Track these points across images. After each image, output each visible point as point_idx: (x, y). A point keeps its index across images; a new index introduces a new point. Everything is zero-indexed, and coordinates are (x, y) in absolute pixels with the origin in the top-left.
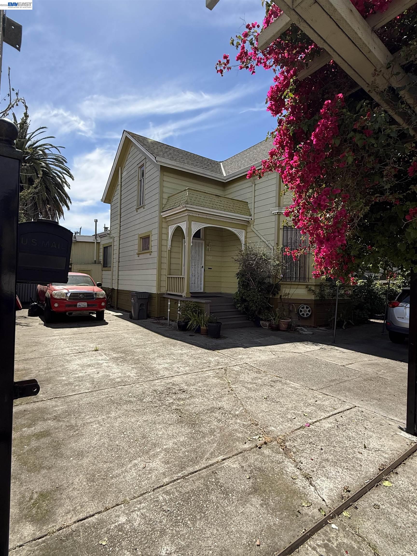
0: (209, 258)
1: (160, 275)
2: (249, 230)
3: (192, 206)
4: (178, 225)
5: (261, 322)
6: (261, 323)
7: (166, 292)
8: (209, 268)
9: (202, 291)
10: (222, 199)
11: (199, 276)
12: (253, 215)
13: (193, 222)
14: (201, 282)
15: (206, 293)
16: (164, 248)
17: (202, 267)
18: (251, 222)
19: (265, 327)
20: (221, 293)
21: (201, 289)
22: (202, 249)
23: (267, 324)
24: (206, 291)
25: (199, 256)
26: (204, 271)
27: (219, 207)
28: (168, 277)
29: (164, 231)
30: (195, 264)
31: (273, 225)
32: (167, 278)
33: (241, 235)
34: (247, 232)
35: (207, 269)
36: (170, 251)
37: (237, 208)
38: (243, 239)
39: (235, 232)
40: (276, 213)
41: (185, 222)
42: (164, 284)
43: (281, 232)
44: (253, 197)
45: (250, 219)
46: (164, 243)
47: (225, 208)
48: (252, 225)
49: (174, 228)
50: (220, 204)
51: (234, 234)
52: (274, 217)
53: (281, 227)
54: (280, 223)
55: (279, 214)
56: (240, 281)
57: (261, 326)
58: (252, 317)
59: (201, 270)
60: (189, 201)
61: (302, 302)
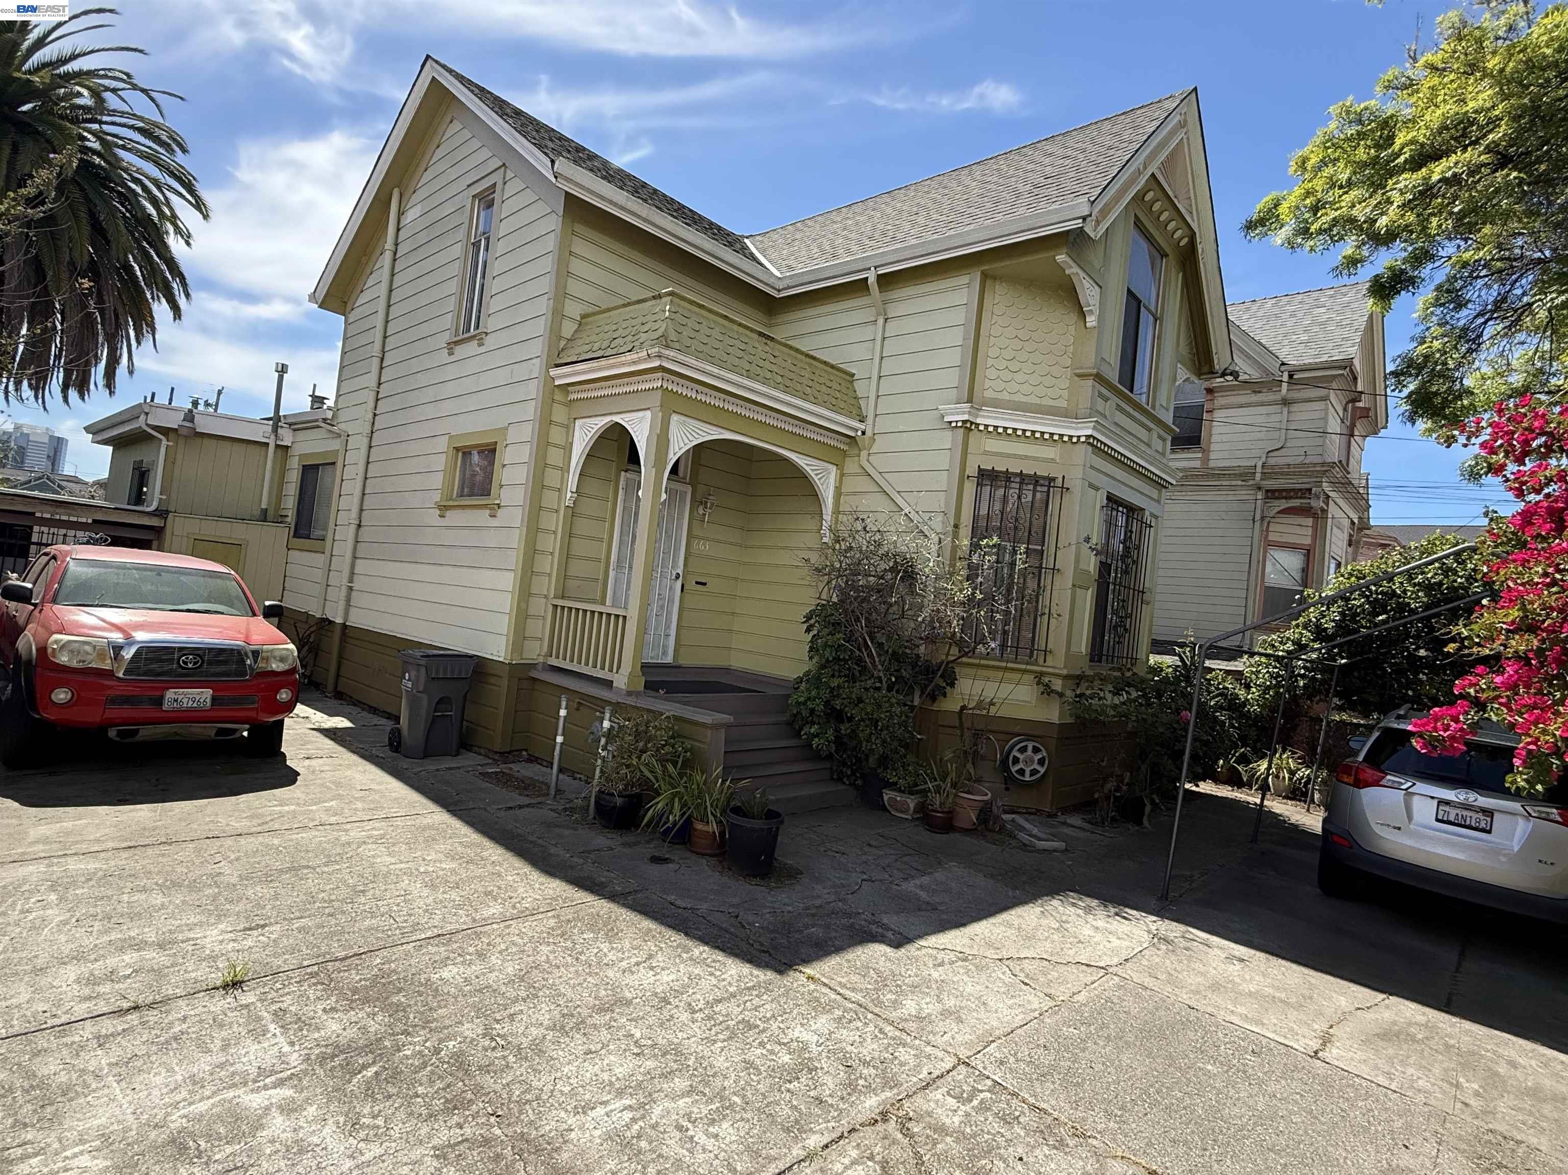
0: (701, 547)
1: (525, 593)
2: (851, 466)
3: (681, 357)
4: (617, 419)
5: (888, 795)
6: (886, 798)
7: (541, 660)
8: (697, 583)
9: (669, 659)
10: (778, 350)
11: (662, 607)
12: (870, 420)
13: (675, 418)
14: (668, 627)
15: (679, 667)
16: (549, 499)
17: (678, 576)
18: (863, 441)
19: (902, 812)
20: (727, 670)
21: (665, 653)
22: (681, 515)
23: (912, 802)
24: (682, 662)
25: (669, 537)
26: (682, 590)
27: (769, 375)
28: (555, 606)
30: (656, 564)
31: (944, 461)
32: (550, 608)
33: (825, 480)
34: (842, 475)
35: (691, 585)
36: (573, 512)
37: (824, 389)
38: (828, 495)
39: (807, 469)
40: (960, 424)
41: (648, 414)
42: (540, 628)
43: (970, 488)
44: (877, 360)
45: (859, 433)
46: (552, 478)
47: (788, 383)
48: (864, 453)
49: (596, 428)
50: (773, 367)
51: (802, 477)
52: (948, 434)
53: (972, 470)
54: (969, 456)
55: (968, 427)
56: (826, 645)
57: (884, 809)
58: (853, 773)
59: (671, 588)
60: (673, 336)
61: (1017, 729)
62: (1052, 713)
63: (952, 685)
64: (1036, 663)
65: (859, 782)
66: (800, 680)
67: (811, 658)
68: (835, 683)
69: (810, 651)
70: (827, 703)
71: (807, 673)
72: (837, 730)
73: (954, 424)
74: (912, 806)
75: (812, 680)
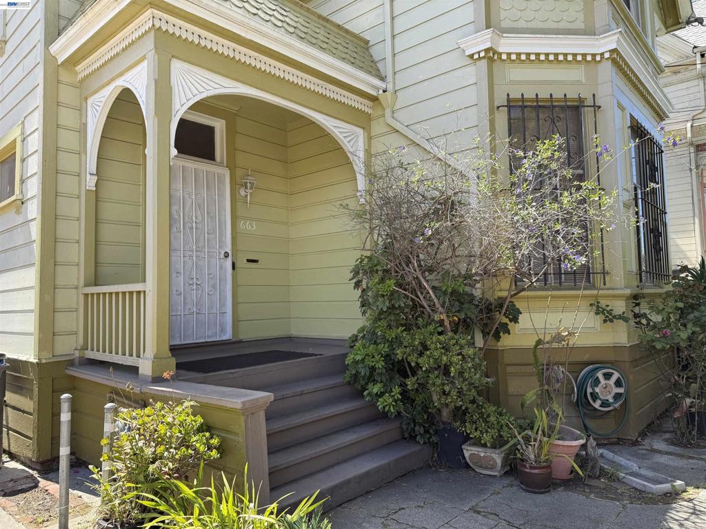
0: (246, 226)
1: (48, 286)
2: (377, 128)
4: (122, 83)
5: (469, 451)
6: (467, 454)
7: (77, 354)
8: (249, 261)
9: (228, 335)
11: (214, 287)
12: (390, 78)
13: (177, 67)
14: (222, 305)
15: (240, 342)
16: (66, 184)
17: (226, 255)
18: (386, 99)
19: (486, 468)
20: (289, 339)
21: (223, 330)
22: (221, 195)
23: (497, 457)
24: (243, 336)
26: (234, 268)
28: (86, 295)
29: (67, 117)
30: (201, 244)
31: (470, 96)
32: (82, 299)
33: (354, 143)
34: (370, 138)
35: (242, 263)
36: (96, 197)
39: (336, 131)
40: (482, 54)
41: (145, 63)
42: (70, 321)
43: (502, 119)
44: (388, 23)
45: (381, 92)
46: (67, 162)
48: (388, 112)
52: (471, 70)
53: (501, 99)
54: (496, 87)
55: (491, 56)
56: (376, 296)
57: (467, 466)
58: (427, 431)
59: (221, 267)
61: (586, 358)
62: (620, 336)
63: (515, 320)
64: (593, 287)
65: (434, 439)
66: (354, 339)
67: (364, 313)
68: (392, 334)
69: (363, 305)
70: (387, 357)
71: (362, 330)
72: (403, 385)
73: (476, 56)
74: (499, 461)
75: (369, 336)
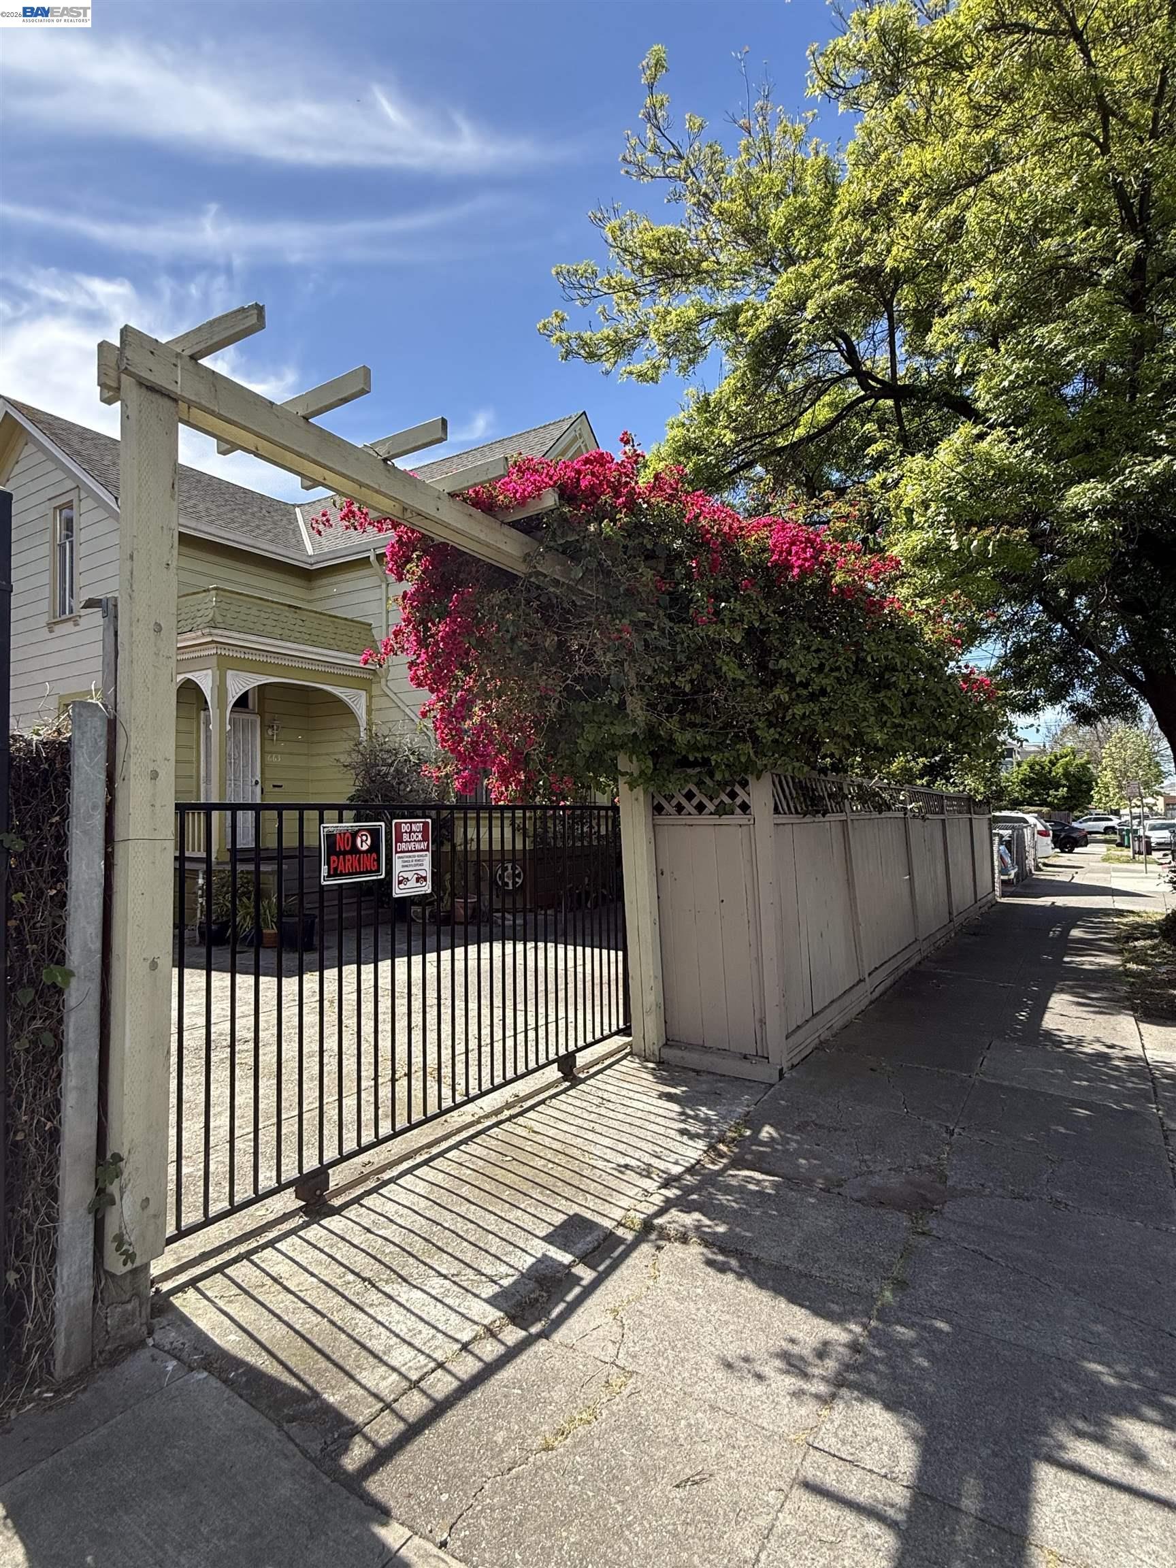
0: (273, 759)
2: (375, 690)
3: (227, 633)
4: (189, 676)
5: (413, 910)
8: (274, 786)
10: (305, 616)
13: (229, 672)
17: (257, 783)
18: (381, 672)
22: (253, 736)
24: (269, 845)
25: (245, 754)
26: (262, 792)
27: (298, 635)
30: (237, 775)
33: (357, 701)
34: (371, 697)
35: (268, 788)
37: (345, 638)
38: (361, 711)
39: (342, 696)
41: (210, 672)
44: (384, 614)
45: (378, 666)
47: (315, 638)
48: (383, 681)
49: (176, 682)
50: (302, 629)
51: (339, 700)
59: (253, 792)
60: (219, 619)
